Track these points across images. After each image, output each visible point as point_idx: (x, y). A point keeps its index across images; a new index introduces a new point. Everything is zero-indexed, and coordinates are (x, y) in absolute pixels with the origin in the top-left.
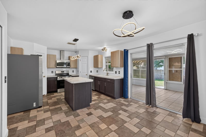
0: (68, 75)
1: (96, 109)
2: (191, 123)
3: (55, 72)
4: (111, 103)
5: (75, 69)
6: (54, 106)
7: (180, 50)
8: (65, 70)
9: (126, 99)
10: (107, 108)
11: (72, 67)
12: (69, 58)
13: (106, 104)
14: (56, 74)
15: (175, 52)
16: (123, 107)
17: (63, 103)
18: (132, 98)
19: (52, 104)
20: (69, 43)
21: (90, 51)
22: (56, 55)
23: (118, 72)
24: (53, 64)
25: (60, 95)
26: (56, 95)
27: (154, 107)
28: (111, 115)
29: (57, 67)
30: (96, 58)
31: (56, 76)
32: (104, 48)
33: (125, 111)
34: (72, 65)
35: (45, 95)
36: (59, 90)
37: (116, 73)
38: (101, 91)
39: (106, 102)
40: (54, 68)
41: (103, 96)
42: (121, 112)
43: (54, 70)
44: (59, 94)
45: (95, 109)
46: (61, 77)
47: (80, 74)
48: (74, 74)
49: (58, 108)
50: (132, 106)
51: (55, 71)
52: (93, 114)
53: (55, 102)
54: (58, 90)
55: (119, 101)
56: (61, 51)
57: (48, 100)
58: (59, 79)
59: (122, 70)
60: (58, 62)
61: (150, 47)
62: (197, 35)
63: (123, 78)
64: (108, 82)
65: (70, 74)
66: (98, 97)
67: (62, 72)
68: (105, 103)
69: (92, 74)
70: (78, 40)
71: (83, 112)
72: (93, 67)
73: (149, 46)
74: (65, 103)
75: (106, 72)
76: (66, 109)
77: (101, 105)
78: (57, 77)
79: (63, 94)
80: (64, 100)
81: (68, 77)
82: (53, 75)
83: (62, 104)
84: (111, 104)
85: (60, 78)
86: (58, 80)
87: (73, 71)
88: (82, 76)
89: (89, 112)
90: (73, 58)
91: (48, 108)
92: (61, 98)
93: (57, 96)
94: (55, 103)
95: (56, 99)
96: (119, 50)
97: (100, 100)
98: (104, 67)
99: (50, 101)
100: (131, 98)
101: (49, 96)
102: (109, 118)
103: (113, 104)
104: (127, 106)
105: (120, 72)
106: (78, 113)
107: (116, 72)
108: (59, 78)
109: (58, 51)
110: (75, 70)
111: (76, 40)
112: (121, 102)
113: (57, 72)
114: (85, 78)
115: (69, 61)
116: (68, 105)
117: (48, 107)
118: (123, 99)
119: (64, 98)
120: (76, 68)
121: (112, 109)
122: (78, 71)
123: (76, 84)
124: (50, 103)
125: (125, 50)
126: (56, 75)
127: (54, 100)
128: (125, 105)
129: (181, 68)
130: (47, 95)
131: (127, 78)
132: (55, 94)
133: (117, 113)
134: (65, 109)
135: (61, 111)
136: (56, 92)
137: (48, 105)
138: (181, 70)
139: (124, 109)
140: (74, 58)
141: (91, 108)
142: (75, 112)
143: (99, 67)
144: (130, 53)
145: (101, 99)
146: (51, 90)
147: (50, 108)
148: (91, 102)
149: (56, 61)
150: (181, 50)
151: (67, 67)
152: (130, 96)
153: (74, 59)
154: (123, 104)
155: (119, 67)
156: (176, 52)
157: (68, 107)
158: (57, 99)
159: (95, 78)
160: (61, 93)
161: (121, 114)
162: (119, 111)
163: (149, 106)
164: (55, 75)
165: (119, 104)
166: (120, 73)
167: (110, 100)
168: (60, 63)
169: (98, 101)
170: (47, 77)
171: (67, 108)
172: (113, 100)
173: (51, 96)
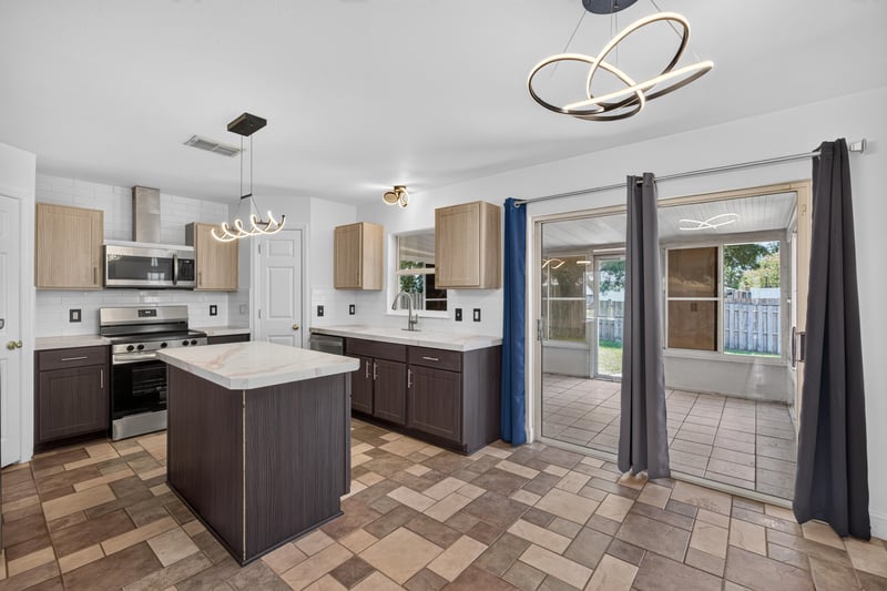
0: (179, 329)
1: (381, 527)
2: (836, 543)
3: (94, 316)
4: (450, 479)
5: (226, 297)
6: (94, 543)
7: (730, 218)
8: (163, 304)
9: (519, 448)
10: (440, 515)
11: (204, 286)
12: (190, 233)
13: (429, 486)
14: (103, 330)
15: (711, 226)
16: (522, 496)
17: (163, 511)
18: (543, 439)
19: (82, 525)
20: (200, 144)
21: (313, 200)
22: (102, 212)
23: (467, 315)
24: (82, 266)
25: (134, 457)
26: (103, 458)
27: (660, 477)
28: (478, 559)
29: (110, 282)
30: (349, 241)
31: (106, 341)
32: (396, 188)
33: (543, 519)
34: (207, 272)
35: (17, 464)
36: (120, 426)
37: (459, 318)
38: (380, 412)
39: (424, 477)
40: (90, 290)
41: (395, 443)
42: (520, 528)
43: (87, 304)
44: (126, 450)
45: (379, 532)
46: (135, 345)
47: (255, 326)
48: (220, 324)
49: (123, 555)
50: (560, 485)
51: (94, 307)
52: (371, 569)
53: (101, 508)
54: (114, 422)
55: (489, 466)
56: (134, 189)
57: (45, 497)
58: (121, 355)
59: (494, 303)
60: (114, 251)
61: (641, 190)
62: (858, 147)
63: (500, 343)
64: (427, 366)
65: (194, 325)
66: (370, 447)
67: (142, 313)
68: (420, 486)
69: (326, 324)
70: (261, 123)
71: (310, 563)
72: (332, 286)
73: (640, 185)
74: (174, 513)
75: (406, 313)
76: (189, 558)
77: (401, 495)
78: (109, 348)
79: (158, 445)
80: (162, 489)
81: (185, 344)
82: (81, 335)
83: (149, 520)
84: (450, 484)
85: (130, 349)
86: (114, 363)
87: (213, 310)
88: (272, 338)
89: (345, 555)
90: (227, 233)
91: (49, 566)
92: (144, 476)
93: (107, 464)
94: (99, 522)
95: (108, 489)
96: (480, 203)
97: (387, 465)
98: (392, 288)
99: (56, 509)
100: (536, 441)
101: (53, 471)
102: (474, 579)
103: (462, 483)
104: (539, 487)
105: (479, 310)
106: (275, 575)
107: (459, 311)
108: (119, 349)
109: (118, 189)
110: (223, 303)
111: (247, 125)
112: (499, 466)
113: (108, 317)
114: (286, 343)
115: (191, 249)
116: (197, 527)
117: (46, 555)
118: (500, 448)
119: (163, 471)
120: (231, 292)
121: (473, 521)
122: (244, 309)
123: (259, 394)
124: (64, 520)
125: (509, 202)
126: (100, 335)
127: (90, 493)
128: (528, 485)
129: (716, 296)
130: (36, 464)
131: (519, 345)
132: (99, 453)
133: (504, 539)
134: (178, 557)
135: (154, 576)
136: (105, 434)
137: (51, 544)
138: (716, 302)
139: (533, 509)
140: (233, 230)
141: (352, 529)
142: (250, 570)
143: (365, 288)
144: (533, 218)
145: (388, 461)
146: (68, 429)
147: (62, 561)
148: (346, 490)
149: (104, 248)
150: (736, 218)
151: (180, 283)
152: (535, 433)
153: (235, 237)
154: (513, 483)
155: (482, 287)
156: (715, 227)
157: (196, 539)
158: (110, 485)
159: (344, 344)
160: (141, 441)
161: (530, 543)
162: (512, 522)
163: (634, 475)
164: (93, 330)
165: (492, 479)
166: (479, 320)
167: (441, 459)
168: (125, 259)
169: (377, 472)
170: (33, 349)
171: (194, 549)
172: (454, 458)
173: (70, 466)
